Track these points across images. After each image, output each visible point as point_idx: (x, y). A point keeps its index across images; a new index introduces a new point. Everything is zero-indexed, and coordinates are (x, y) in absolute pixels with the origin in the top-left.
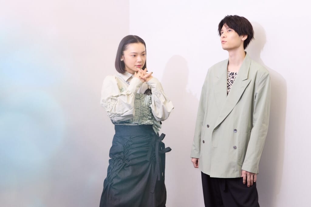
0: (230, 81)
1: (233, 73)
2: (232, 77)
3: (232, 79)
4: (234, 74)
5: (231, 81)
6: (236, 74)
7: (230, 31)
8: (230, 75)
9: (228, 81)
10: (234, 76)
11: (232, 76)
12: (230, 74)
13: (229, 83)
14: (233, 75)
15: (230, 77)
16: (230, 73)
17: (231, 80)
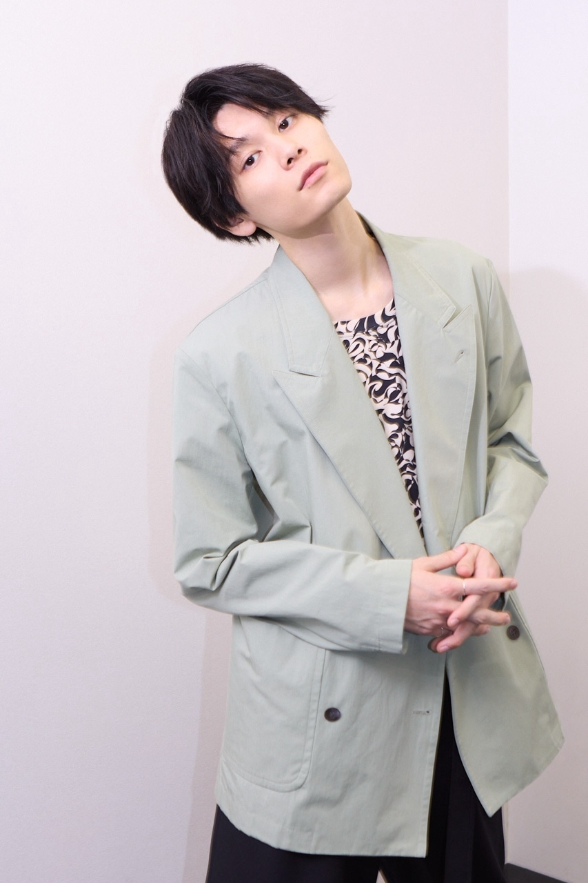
0: (376, 363)
1: (372, 318)
2: (372, 338)
3: (381, 350)
4: (378, 320)
5: (382, 359)
6: (385, 318)
7: (284, 125)
8: (359, 335)
9: (371, 365)
10: (382, 331)
11: (372, 333)
12: (360, 328)
13: (378, 371)
14: (375, 329)
15: (368, 345)
16: (352, 326)
17: (380, 355)
